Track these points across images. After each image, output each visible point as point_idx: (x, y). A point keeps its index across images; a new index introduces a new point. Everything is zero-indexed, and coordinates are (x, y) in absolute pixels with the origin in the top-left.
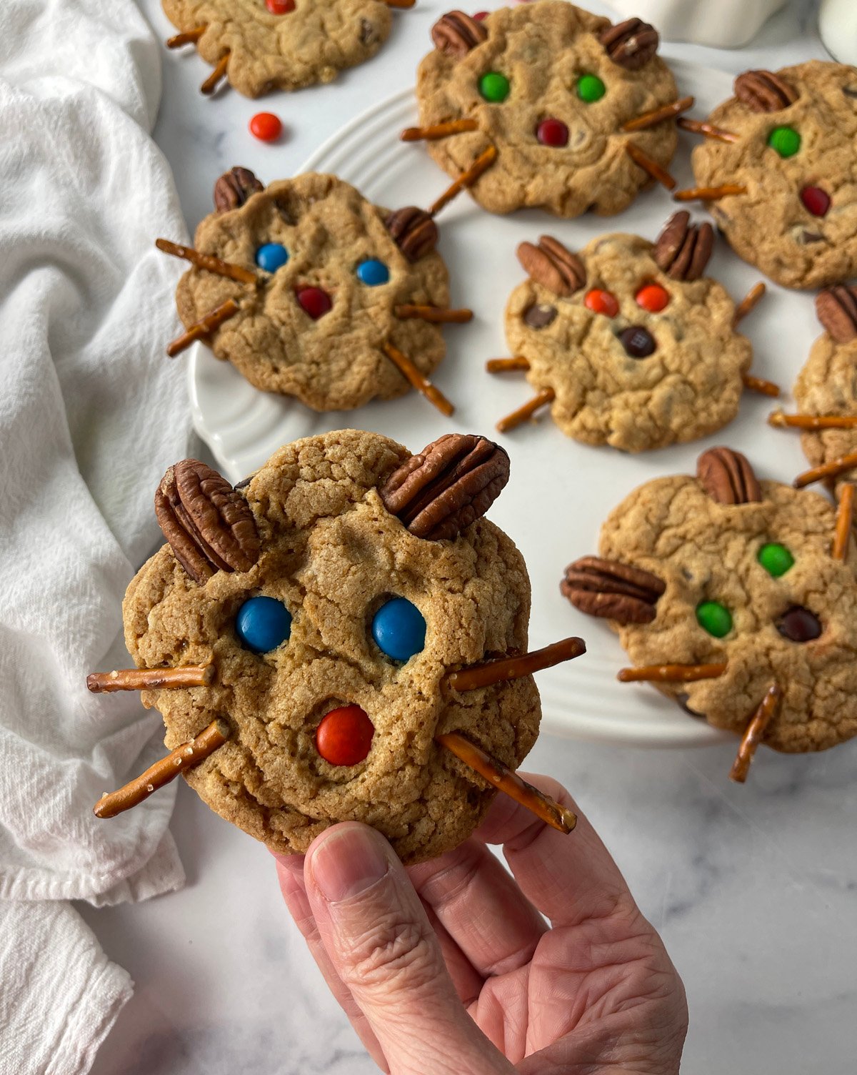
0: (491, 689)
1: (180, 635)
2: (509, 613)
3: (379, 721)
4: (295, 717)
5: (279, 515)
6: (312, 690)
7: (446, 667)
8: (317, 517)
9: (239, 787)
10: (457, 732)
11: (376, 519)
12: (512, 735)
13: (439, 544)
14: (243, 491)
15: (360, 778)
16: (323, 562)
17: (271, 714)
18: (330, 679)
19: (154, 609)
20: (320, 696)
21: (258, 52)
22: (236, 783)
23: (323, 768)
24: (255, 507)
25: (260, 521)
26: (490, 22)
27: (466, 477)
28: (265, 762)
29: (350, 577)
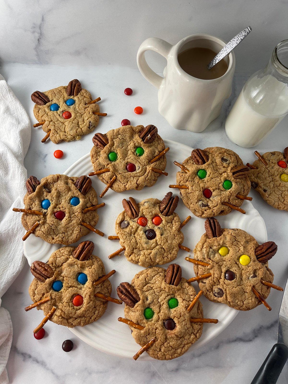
0: (102, 283)
1: (43, 293)
2: (101, 269)
3: (83, 296)
4: (68, 300)
5: (55, 265)
6: (70, 294)
7: (92, 282)
8: (62, 263)
9: (61, 317)
10: (98, 293)
11: (73, 260)
12: (107, 290)
13: (85, 261)
14: (48, 263)
15: (83, 307)
16: (66, 271)
17: (63, 301)
18: (73, 291)
19: (36, 290)
20: (72, 295)
21: (58, 131)
22: (60, 316)
23: (75, 307)
24: (51, 265)
25: (52, 267)
26: (109, 137)
27: (87, 248)
28: (65, 310)
29: (71, 272)
